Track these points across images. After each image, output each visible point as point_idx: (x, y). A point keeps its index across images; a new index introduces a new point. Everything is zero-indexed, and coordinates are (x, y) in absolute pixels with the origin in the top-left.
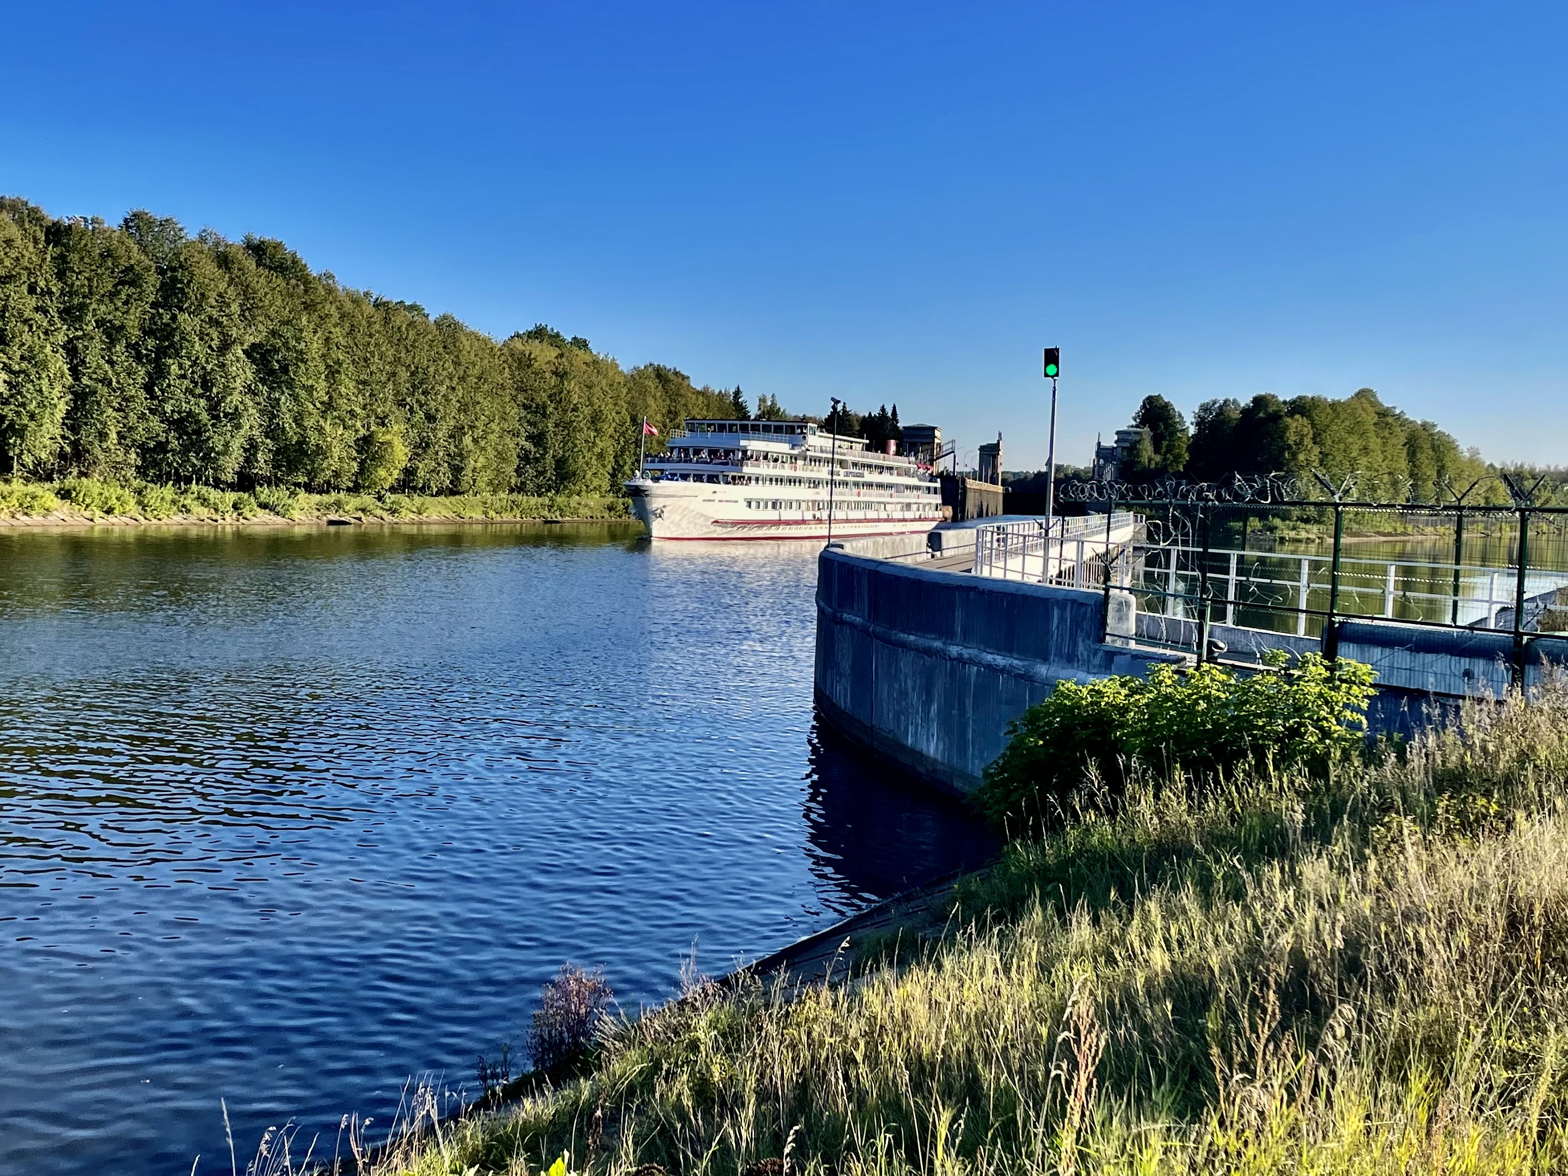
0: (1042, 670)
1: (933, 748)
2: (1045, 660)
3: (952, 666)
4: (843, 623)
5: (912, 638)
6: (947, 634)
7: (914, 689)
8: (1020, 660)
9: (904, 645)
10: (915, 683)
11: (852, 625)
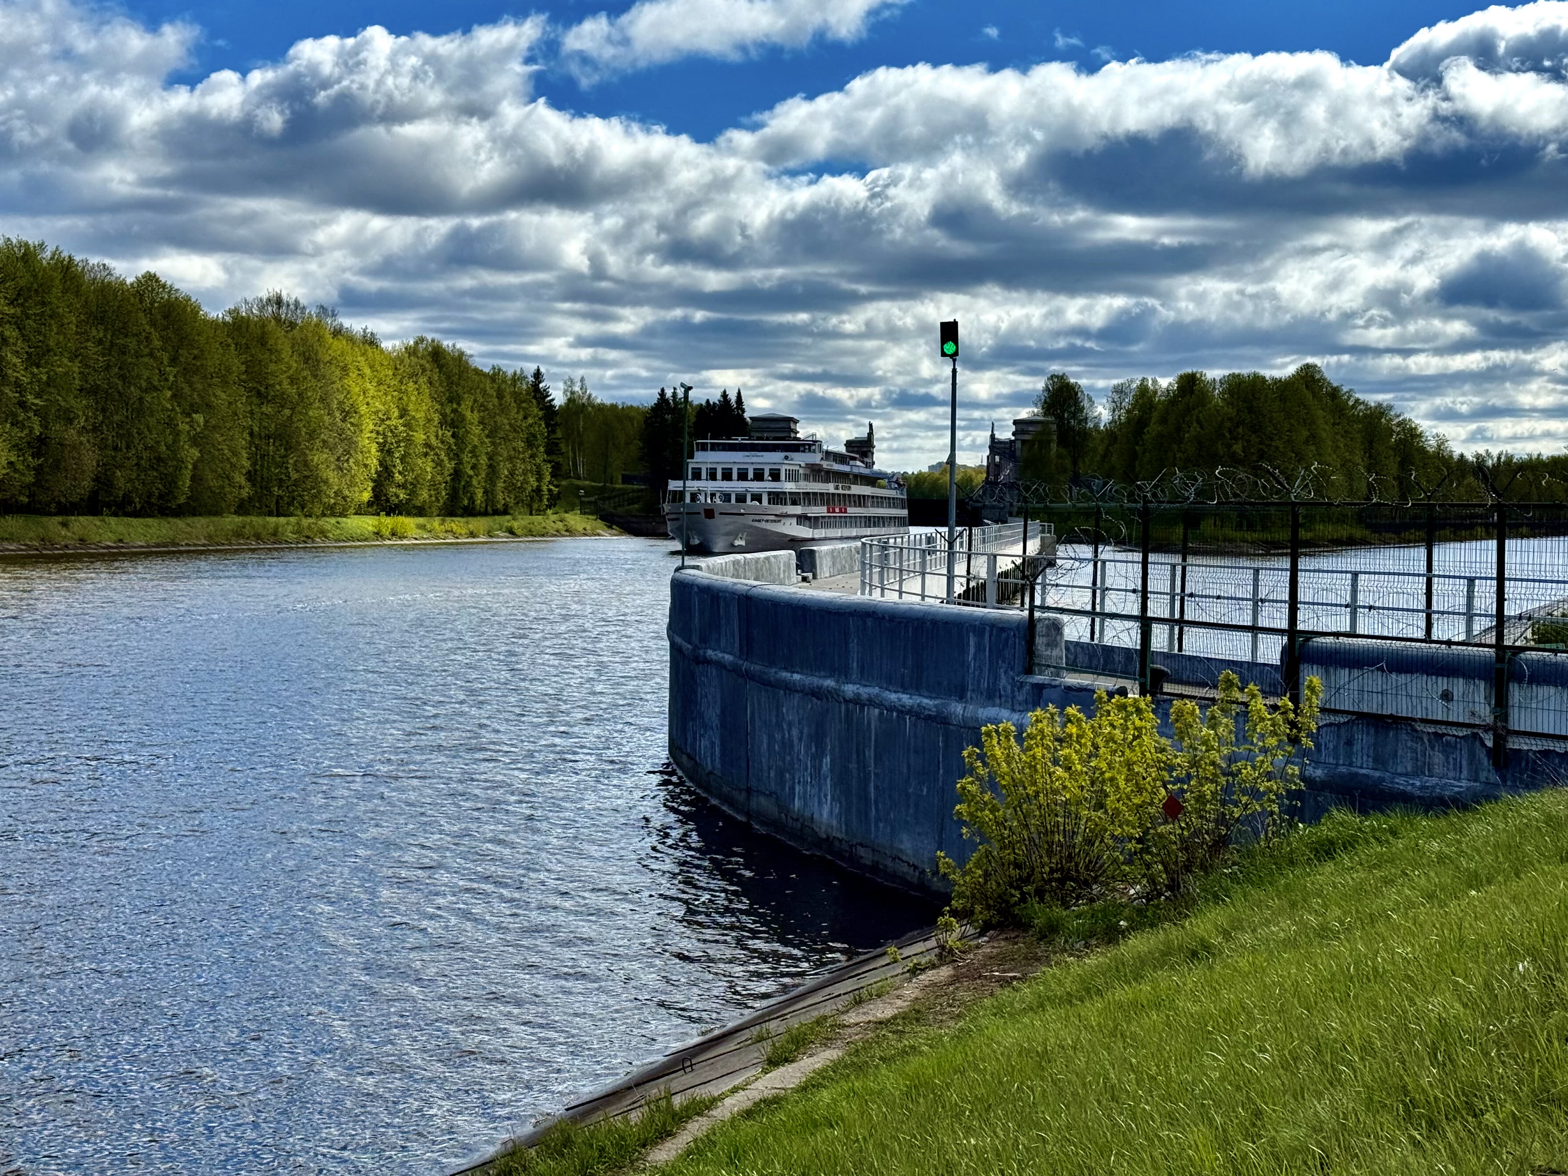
0: (957, 709)
1: (825, 812)
2: (961, 697)
3: (847, 710)
4: (708, 662)
5: (797, 677)
6: (842, 672)
7: (800, 739)
8: (931, 698)
9: (789, 688)
10: (802, 733)
11: (720, 665)
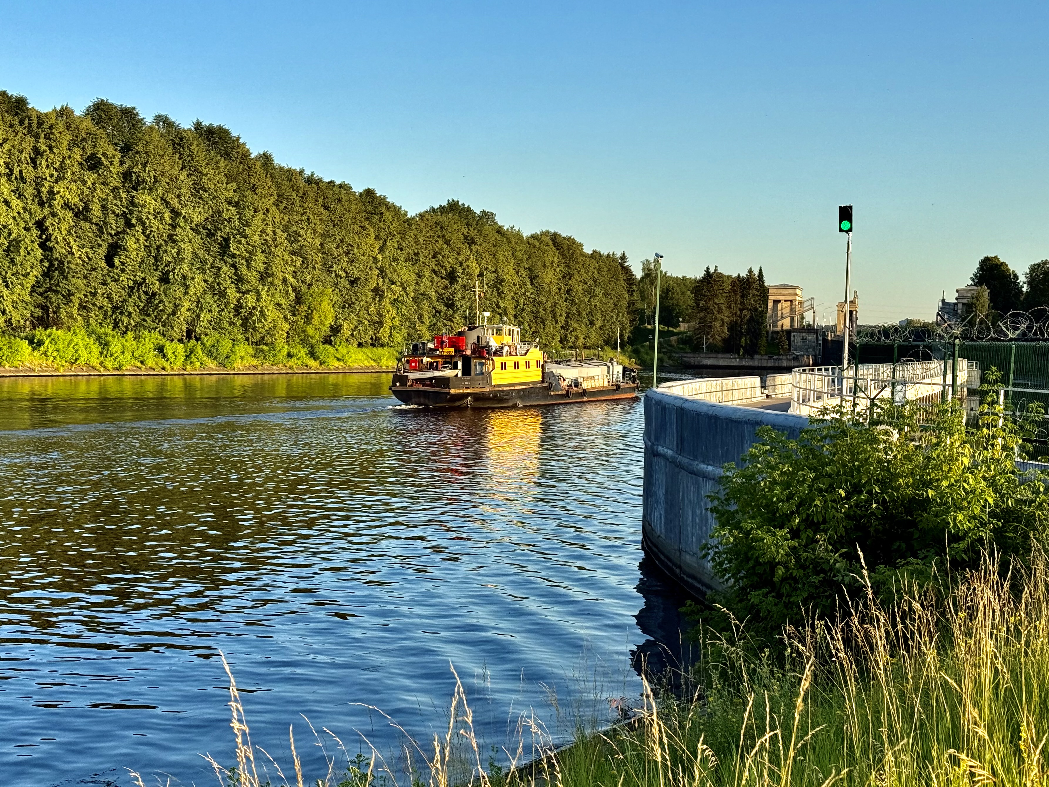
4: (658, 455)
5: (710, 468)
9: (705, 476)
11: (666, 457)
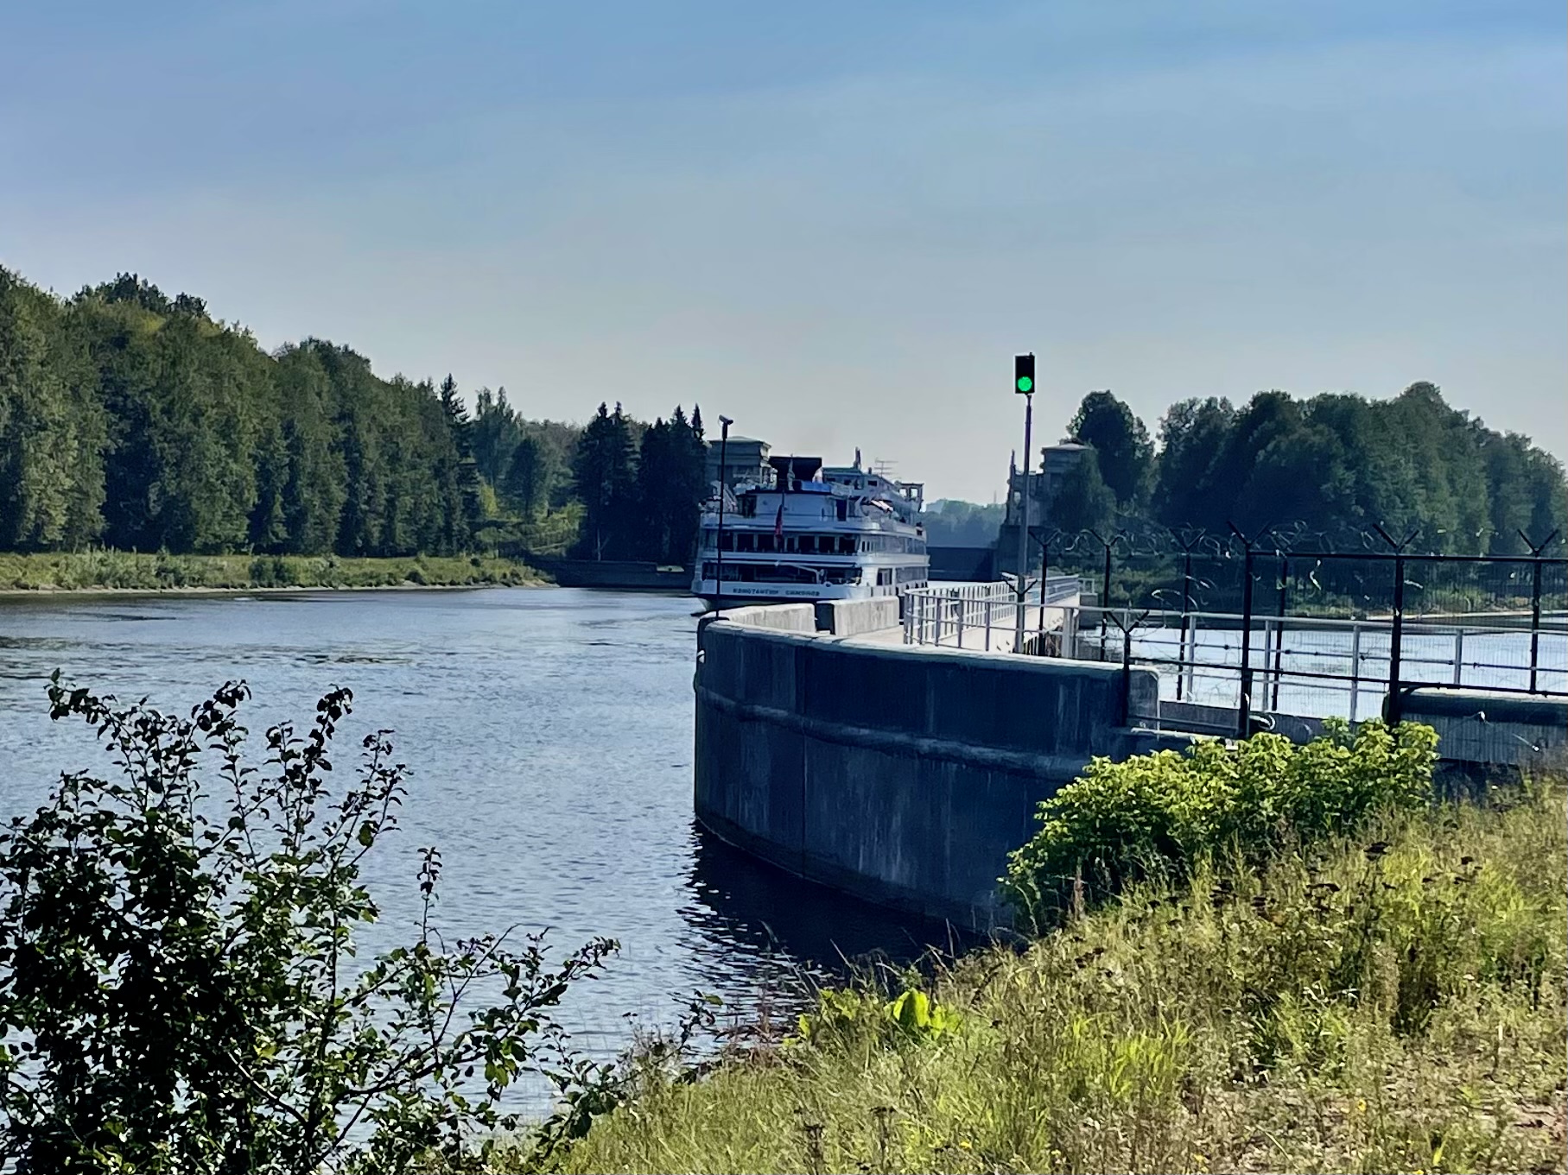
0: (1045, 762)
1: (896, 871)
2: (1049, 749)
3: (922, 765)
4: (755, 718)
5: (864, 731)
6: (916, 726)
7: (866, 798)
8: (1016, 752)
9: (853, 742)
10: (868, 790)
11: (771, 721)
